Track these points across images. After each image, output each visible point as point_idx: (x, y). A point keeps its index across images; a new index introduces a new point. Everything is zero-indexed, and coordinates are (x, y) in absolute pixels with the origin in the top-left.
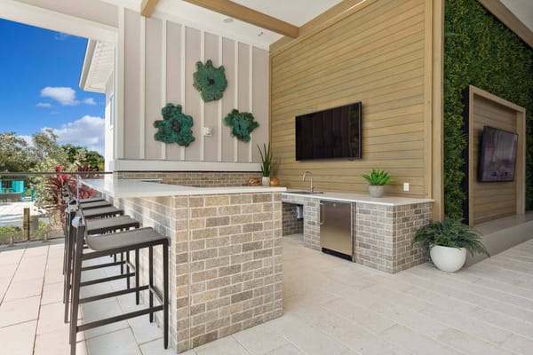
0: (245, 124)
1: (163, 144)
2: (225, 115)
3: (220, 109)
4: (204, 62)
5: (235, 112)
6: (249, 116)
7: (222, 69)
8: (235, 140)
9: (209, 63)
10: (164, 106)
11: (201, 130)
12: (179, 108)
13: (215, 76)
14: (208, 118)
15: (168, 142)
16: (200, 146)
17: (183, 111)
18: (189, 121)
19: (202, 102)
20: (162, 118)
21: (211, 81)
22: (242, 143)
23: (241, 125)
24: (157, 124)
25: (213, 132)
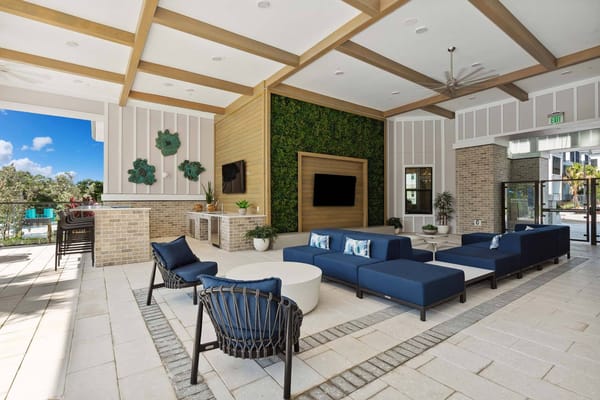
0: (194, 169)
1: (134, 184)
2: (179, 164)
3: (176, 160)
4: (163, 132)
5: (187, 162)
6: (197, 164)
7: (176, 135)
8: (187, 179)
9: (167, 132)
10: (135, 160)
11: (161, 175)
12: (145, 161)
13: (171, 140)
14: (167, 167)
15: (137, 182)
16: (160, 184)
17: (148, 163)
18: (153, 169)
19: (162, 156)
20: (133, 168)
21: (169, 143)
22: (193, 182)
23: (192, 170)
24: (130, 172)
25: (170, 176)
